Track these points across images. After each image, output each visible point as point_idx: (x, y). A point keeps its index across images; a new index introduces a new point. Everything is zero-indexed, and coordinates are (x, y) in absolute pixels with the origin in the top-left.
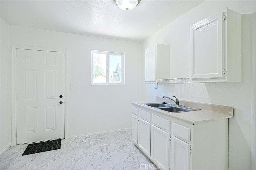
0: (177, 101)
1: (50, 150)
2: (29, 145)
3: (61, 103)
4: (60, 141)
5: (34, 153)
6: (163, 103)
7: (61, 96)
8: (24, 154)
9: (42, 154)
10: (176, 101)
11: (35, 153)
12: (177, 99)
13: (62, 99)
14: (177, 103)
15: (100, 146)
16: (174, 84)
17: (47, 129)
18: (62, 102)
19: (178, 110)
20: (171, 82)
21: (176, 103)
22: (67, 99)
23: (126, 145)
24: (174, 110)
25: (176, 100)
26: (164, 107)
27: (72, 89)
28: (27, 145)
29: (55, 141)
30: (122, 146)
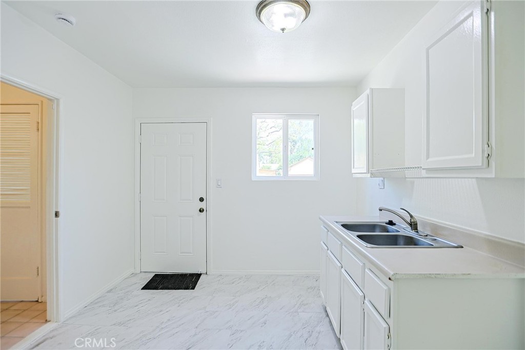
0: (412, 221)
1: (179, 289)
2: (156, 275)
3: (201, 211)
4: (198, 276)
5: (156, 288)
6: (386, 224)
7: (201, 200)
8: (144, 288)
9: (167, 293)
10: (408, 219)
11: (158, 289)
12: (411, 216)
13: (202, 205)
14: (414, 226)
15: (258, 298)
16: (412, 179)
17: (181, 253)
18: (203, 210)
19: (410, 242)
20: (408, 173)
21: (411, 225)
22: (209, 205)
23: (307, 304)
24: (401, 241)
25: (410, 218)
26: (388, 232)
27: (219, 186)
28: (152, 275)
29: (192, 275)
30: (300, 304)
